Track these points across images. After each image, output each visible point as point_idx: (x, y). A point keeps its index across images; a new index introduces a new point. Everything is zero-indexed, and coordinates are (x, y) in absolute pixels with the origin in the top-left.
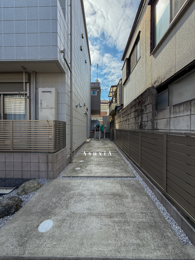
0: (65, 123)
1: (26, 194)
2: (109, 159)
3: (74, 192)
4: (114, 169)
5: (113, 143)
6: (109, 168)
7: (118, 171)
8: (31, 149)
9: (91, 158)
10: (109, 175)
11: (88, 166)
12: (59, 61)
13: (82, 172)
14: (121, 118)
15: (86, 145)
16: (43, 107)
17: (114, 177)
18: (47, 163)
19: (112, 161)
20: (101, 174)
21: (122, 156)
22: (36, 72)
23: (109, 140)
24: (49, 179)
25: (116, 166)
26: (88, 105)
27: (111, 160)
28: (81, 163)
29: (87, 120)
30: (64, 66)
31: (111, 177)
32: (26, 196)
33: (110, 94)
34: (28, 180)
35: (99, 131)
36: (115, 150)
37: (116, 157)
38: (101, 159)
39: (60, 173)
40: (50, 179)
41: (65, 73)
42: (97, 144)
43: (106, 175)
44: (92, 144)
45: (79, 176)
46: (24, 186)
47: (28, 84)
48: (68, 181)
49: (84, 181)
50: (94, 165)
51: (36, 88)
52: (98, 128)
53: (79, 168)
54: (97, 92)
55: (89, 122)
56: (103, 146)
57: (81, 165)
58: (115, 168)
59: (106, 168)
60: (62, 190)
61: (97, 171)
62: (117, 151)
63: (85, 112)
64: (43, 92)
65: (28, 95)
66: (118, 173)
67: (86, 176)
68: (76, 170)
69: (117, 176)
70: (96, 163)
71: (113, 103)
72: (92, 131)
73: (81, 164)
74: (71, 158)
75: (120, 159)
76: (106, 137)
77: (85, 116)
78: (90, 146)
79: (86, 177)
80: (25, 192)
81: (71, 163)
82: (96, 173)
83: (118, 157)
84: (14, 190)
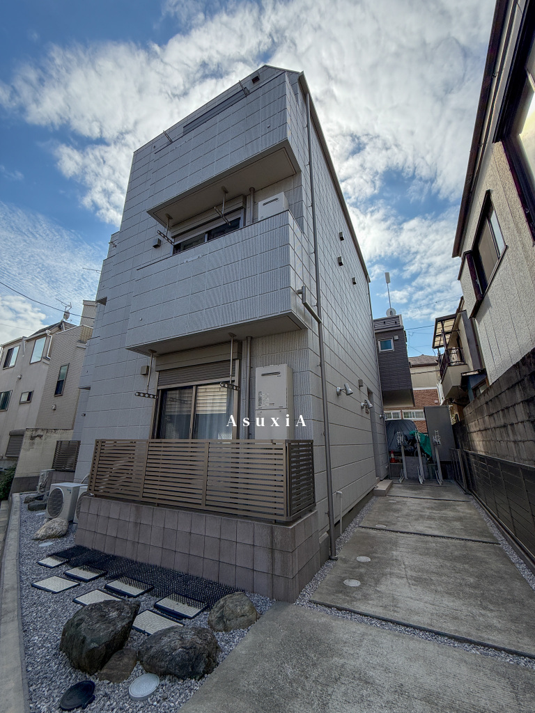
0: (310, 444)
1: (226, 630)
2: (459, 566)
3: (342, 661)
4: (483, 612)
5: (473, 502)
6: (462, 602)
7: (499, 626)
8: (237, 509)
9: (394, 553)
10: (463, 631)
11: (384, 578)
12: (294, 311)
13: (366, 597)
14: (487, 418)
15: (376, 503)
16: (263, 406)
17: (485, 645)
18: (272, 550)
19: (471, 575)
20: (429, 621)
21: (513, 564)
22: (252, 338)
23: (459, 489)
24: (275, 600)
25: (491, 602)
26: (372, 381)
27: (467, 571)
28: (360, 564)
29: (373, 422)
30: (304, 316)
31: (470, 642)
32: (227, 637)
33: (437, 339)
34: (230, 591)
35: (417, 455)
36: (484, 532)
37: (487, 563)
38: (428, 560)
39: (302, 587)
40: (278, 600)
41: (306, 329)
42: (414, 501)
43: (450, 627)
44: (398, 499)
45: (356, 610)
46: (223, 606)
47: (237, 362)
48: (323, 620)
49: (374, 632)
50: (405, 579)
51: (251, 368)
52: (413, 445)
53: (355, 583)
54: (394, 340)
55: (380, 429)
56: (436, 514)
57: (361, 573)
58: (485, 608)
59: (449, 603)
60: (310, 646)
61: (415, 605)
62: (491, 536)
63: (363, 404)
64: (263, 375)
65: (236, 383)
66: (500, 631)
67: (377, 615)
68: (346, 587)
69: (496, 645)
70: (409, 573)
71: (450, 366)
72: (392, 456)
73: (362, 570)
74: (331, 544)
75: (506, 573)
76: (445, 477)
77: (365, 415)
78: (389, 508)
79: (378, 618)
80: (224, 622)
81: (333, 560)
82: (411, 611)
83: (495, 564)
84: (202, 611)
